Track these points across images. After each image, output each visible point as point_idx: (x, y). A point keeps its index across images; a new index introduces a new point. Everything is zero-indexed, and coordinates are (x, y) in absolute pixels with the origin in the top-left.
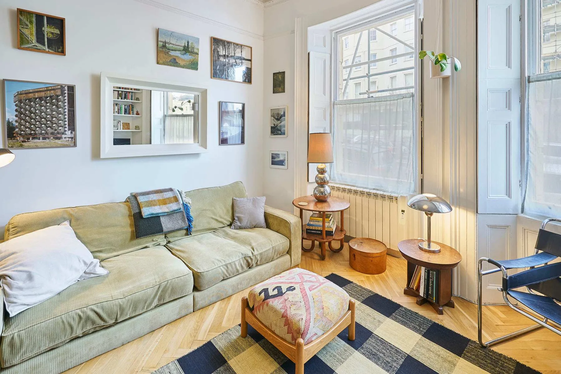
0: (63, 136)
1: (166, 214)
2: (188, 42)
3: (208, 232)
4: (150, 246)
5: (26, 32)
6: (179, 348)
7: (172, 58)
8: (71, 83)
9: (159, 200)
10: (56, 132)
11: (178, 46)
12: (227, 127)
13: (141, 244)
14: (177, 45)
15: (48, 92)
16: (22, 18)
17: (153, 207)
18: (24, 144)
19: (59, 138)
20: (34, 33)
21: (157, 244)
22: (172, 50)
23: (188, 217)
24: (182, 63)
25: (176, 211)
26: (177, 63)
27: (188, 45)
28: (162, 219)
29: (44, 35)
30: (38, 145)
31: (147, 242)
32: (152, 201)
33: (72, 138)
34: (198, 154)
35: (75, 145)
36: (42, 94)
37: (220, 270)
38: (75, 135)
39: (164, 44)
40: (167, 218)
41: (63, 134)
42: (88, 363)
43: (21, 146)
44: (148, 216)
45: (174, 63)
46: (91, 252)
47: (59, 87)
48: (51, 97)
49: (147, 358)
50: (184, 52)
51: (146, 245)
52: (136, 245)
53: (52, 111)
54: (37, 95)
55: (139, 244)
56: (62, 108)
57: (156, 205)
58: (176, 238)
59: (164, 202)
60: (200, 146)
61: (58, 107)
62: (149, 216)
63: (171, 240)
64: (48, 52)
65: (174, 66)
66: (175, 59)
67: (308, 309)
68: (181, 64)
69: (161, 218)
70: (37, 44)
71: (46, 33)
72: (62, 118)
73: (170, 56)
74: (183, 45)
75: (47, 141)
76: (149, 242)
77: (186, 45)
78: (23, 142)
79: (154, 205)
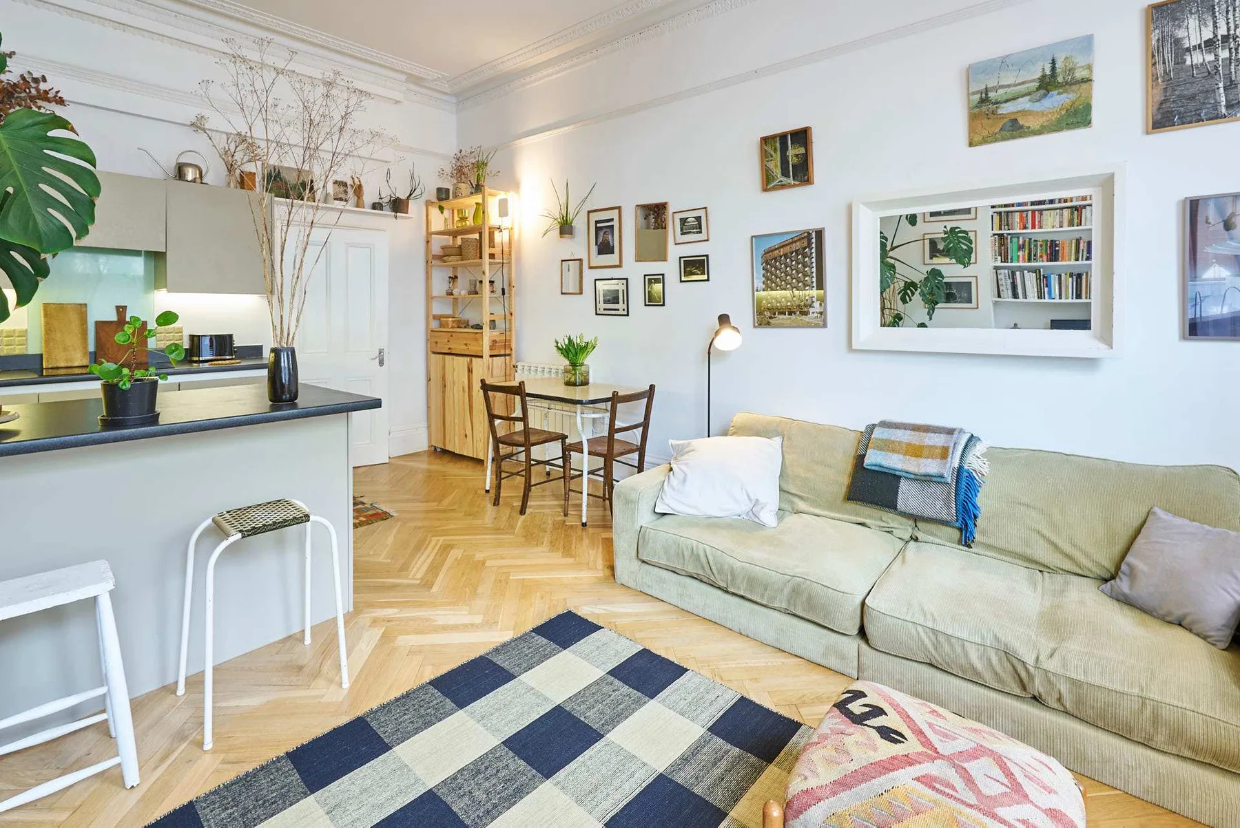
0: (811, 310)
1: (913, 476)
2: (1053, 62)
3: (1020, 562)
4: (873, 527)
5: (771, 165)
6: (769, 692)
7: (1006, 120)
8: (818, 226)
9: (909, 445)
10: (802, 304)
11: (1023, 83)
12: (1224, 279)
13: (860, 516)
14: (1019, 84)
15: (794, 244)
16: (766, 148)
17: (890, 454)
18: (770, 320)
19: (806, 314)
20: (779, 164)
21: (888, 530)
22: (1006, 101)
23: (967, 503)
24: (1034, 123)
25: (934, 479)
26: (1022, 127)
27: (1053, 69)
28: (904, 486)
29: (789, 162)
30: (785, 322)
31: (869, 517)
32: (893, 442)
33: (821, 313)
34: (1092, 360)
35: (825, 326)
36: (787, 249)
37: (913, 631)
38: (825, 308)
39: (984, 95)
40: (916, 485)
41: (811, 306)
42: (703, 621)
43: (768, 324)
44: (873, 468)
45: (1014, 129)
46: (781, 490)
47: (806, 234)
48: (796, 251)
49: (734, 666)
50: (1042, 92)
51: (867, 521)
52: (848, 512)
53: (798, 272)
54: (782, 251)
55: (858, 515)
56: (809, 266)
57: (898, 452)
58: (931, 538)
59: (916, 451)
60: (1096, 337)
61: (805, 266)
62: (876, 468)
63: (920, 536)
64: (794, 186)
65: (1014, 138)
66: (1016, 120)
67: (843, 784)
68: (1032, 128)
69: (902, 480)
70: (782, 179)
71: (790, 157)
72: (809, 282)
73: (1003, 116)
74: (1039, 75)
75: (793, 317)
76: (874, 519)
77: (1048, 72)
78: (771, 318)
79: (894, 451)
